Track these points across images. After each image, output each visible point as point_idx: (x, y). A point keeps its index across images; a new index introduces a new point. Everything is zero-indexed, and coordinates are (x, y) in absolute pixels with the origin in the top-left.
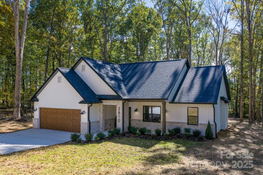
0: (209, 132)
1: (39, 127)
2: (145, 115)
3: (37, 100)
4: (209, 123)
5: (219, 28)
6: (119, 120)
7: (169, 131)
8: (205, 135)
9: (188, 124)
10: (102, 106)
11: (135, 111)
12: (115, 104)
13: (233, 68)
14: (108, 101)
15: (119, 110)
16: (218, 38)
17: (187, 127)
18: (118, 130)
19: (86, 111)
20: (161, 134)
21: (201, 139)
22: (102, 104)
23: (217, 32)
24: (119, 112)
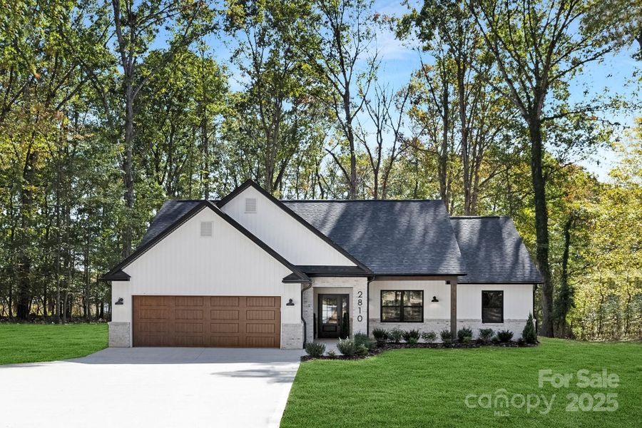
1: (131, 345)
2: (384, 308)
3: (126, 278)
4: (531, 317)
6: (360, 318)
9: (484, 321)
10: (312, 289)
12: (347, 285)
14: (330, 279)
15: (360, 297)
17: (484, 327)
19: (299, 299)
22: (313, 285)
24: (360, 302)
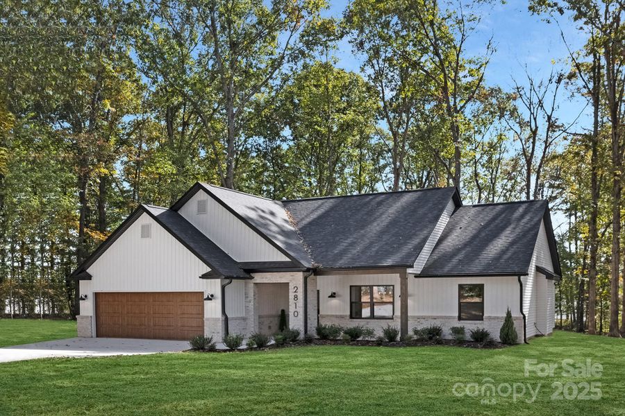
0: (508, 330)
1: (94, 334)
2: (354, 305)
3: (89, 277)
4: (509, 314)
5: (535, 119)
6: (296, 313)
7: (416, 332)
8: (500, 337)
9: (460, 318)
10: (253, 285)
11: (329, 297)
12: (284, 281)
13: (573, 217)
14: (268, 275)
15: (295, 292)
16: (534, 143)
17: (458, 324)
18: (293, 332)
19: (218, 294)
20: (398, 338)
21: (491, 344)
22: (253, 281)
23: (531, 129)
24: (296, 297)
